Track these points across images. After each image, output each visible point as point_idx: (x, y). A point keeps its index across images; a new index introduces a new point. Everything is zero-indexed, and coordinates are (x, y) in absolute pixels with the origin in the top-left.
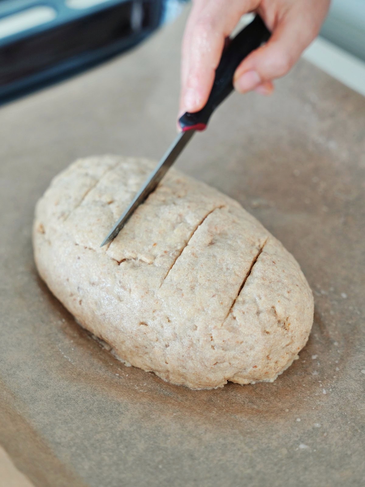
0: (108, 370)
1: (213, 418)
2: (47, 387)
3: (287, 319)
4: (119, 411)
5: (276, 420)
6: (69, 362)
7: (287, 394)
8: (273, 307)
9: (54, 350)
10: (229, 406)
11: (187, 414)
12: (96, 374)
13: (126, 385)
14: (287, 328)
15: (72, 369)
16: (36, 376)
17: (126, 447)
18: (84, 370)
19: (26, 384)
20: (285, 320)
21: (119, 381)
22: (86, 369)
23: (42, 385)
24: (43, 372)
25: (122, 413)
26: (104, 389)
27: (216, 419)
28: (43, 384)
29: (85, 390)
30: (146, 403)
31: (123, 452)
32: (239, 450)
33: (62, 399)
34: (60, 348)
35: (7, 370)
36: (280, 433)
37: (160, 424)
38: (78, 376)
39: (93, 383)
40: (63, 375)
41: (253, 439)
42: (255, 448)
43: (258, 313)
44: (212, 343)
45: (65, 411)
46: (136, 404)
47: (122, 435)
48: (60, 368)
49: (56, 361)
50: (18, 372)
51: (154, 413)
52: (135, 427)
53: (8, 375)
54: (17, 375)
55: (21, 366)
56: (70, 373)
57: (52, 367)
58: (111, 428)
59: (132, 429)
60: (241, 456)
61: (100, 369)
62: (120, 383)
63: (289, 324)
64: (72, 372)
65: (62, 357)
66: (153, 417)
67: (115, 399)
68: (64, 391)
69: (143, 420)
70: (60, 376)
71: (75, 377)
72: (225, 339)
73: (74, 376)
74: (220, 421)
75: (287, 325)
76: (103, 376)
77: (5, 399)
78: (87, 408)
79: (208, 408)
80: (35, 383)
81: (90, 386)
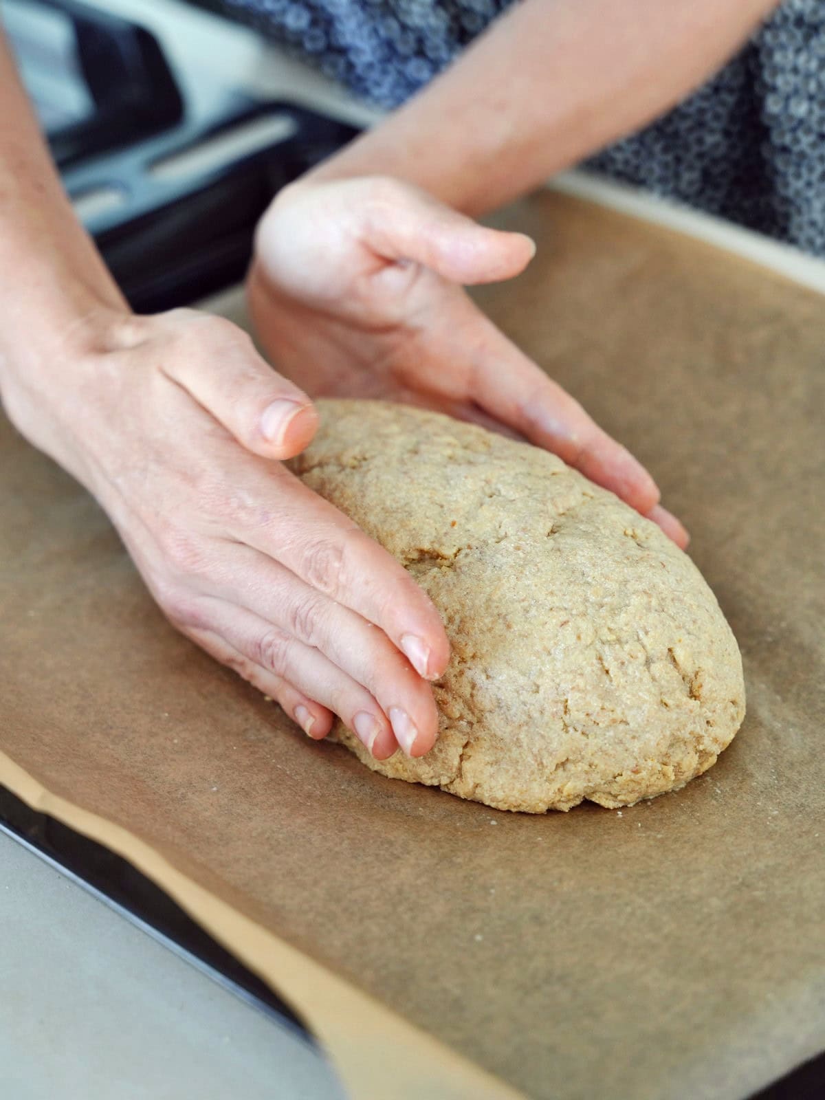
0: (363, 785)
1: (574, 857)
2: (250, 818)
3: (697, 674)
4: (392, 854)
5: (694, 855)
6: (287, 775)
7: (711, 812)
8: (670, 650)
9: (257, 756)
10: (602, 833)
11: (522, 852)
12: (342, 794)
13: (402, 809)
14: (697, 694)
15: (294, 786)
16: (226, 800)
17: (411, 909)
18: (316, 788)
19: (207, 814)
20: (693, 676)
21: (387, 803)
22: (322, 785)
23: (239, 814)
24: (238, 792)
25: (398, 858)
26: (359, 819)
27: (578, 858)
28: (241, 813)
29: (323, 822)
30: (443, 839)
31: (406, 917)
32: (627, 904)
33: (281, 836)
34: (267, 753)
35: (168, 792)
36: (705, 875)
37: (473, 873)
38: (307, 799)
39: (337, 811)
40: (279, 798)
41: (652, 886)
42: (657, 899)
43: (648, 662)
44: (567, 719)
45: (288, 855)
46: (423, 841)
47: (400, 892)
48: (270, 785)
49: (261, 773)
50: (190, 795)
51: (459, 854)
52: (424, 879)
53: (173, 800)
54: (188, 799)
55: (194, 785)
56: (290, 794)
57: (255, 784)
58: (379, 881)
59: (419, 882)
60: (633, 914)
61: (348, 784)
62: (389, 807)
63: (701, 686)
64: (296, 793)
65: (274, 768)
66: (459, 860)
67: (383, 835)
68: (283, 823)
69: (439, 867)
70: (273, 800)
71: (301, 801)
72: (590, 712)
73: (299, 798)
74: (587, 861)
75: (697, 688)
76: (356, 796)
77: (170, 838)
78: (330, 850)
79: (563, 838)
80: (226, 812)
81: (332, 816)
